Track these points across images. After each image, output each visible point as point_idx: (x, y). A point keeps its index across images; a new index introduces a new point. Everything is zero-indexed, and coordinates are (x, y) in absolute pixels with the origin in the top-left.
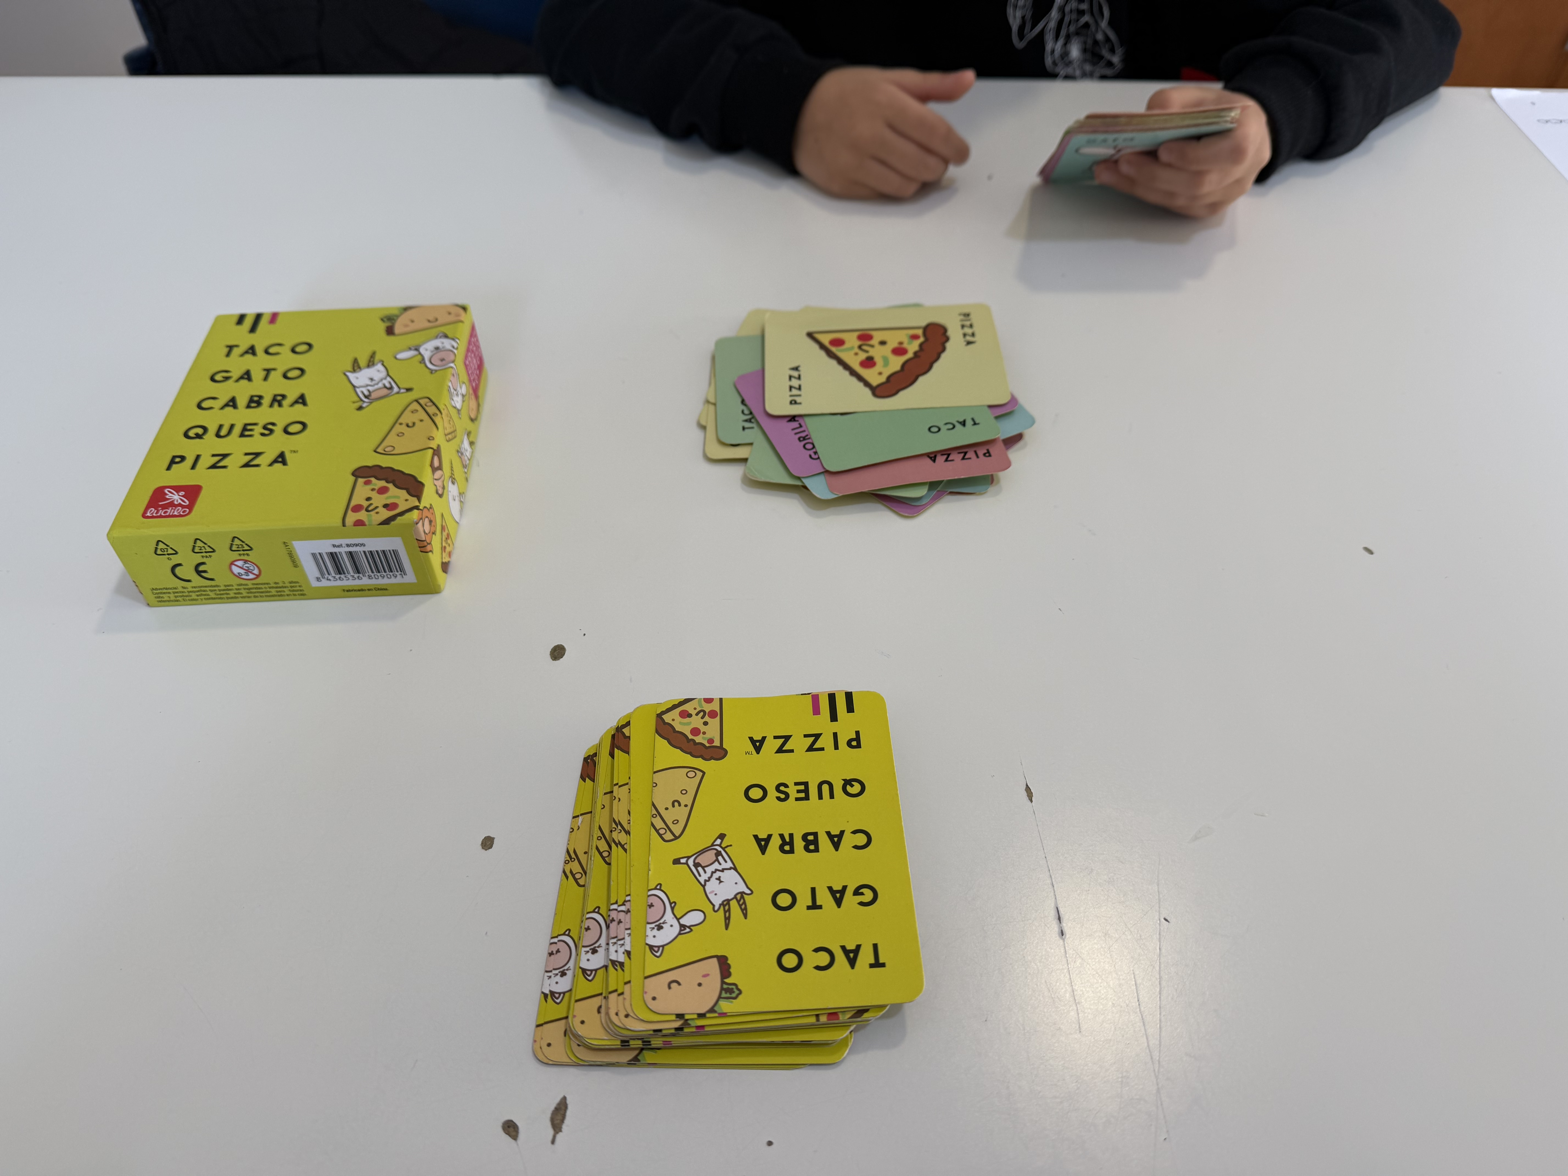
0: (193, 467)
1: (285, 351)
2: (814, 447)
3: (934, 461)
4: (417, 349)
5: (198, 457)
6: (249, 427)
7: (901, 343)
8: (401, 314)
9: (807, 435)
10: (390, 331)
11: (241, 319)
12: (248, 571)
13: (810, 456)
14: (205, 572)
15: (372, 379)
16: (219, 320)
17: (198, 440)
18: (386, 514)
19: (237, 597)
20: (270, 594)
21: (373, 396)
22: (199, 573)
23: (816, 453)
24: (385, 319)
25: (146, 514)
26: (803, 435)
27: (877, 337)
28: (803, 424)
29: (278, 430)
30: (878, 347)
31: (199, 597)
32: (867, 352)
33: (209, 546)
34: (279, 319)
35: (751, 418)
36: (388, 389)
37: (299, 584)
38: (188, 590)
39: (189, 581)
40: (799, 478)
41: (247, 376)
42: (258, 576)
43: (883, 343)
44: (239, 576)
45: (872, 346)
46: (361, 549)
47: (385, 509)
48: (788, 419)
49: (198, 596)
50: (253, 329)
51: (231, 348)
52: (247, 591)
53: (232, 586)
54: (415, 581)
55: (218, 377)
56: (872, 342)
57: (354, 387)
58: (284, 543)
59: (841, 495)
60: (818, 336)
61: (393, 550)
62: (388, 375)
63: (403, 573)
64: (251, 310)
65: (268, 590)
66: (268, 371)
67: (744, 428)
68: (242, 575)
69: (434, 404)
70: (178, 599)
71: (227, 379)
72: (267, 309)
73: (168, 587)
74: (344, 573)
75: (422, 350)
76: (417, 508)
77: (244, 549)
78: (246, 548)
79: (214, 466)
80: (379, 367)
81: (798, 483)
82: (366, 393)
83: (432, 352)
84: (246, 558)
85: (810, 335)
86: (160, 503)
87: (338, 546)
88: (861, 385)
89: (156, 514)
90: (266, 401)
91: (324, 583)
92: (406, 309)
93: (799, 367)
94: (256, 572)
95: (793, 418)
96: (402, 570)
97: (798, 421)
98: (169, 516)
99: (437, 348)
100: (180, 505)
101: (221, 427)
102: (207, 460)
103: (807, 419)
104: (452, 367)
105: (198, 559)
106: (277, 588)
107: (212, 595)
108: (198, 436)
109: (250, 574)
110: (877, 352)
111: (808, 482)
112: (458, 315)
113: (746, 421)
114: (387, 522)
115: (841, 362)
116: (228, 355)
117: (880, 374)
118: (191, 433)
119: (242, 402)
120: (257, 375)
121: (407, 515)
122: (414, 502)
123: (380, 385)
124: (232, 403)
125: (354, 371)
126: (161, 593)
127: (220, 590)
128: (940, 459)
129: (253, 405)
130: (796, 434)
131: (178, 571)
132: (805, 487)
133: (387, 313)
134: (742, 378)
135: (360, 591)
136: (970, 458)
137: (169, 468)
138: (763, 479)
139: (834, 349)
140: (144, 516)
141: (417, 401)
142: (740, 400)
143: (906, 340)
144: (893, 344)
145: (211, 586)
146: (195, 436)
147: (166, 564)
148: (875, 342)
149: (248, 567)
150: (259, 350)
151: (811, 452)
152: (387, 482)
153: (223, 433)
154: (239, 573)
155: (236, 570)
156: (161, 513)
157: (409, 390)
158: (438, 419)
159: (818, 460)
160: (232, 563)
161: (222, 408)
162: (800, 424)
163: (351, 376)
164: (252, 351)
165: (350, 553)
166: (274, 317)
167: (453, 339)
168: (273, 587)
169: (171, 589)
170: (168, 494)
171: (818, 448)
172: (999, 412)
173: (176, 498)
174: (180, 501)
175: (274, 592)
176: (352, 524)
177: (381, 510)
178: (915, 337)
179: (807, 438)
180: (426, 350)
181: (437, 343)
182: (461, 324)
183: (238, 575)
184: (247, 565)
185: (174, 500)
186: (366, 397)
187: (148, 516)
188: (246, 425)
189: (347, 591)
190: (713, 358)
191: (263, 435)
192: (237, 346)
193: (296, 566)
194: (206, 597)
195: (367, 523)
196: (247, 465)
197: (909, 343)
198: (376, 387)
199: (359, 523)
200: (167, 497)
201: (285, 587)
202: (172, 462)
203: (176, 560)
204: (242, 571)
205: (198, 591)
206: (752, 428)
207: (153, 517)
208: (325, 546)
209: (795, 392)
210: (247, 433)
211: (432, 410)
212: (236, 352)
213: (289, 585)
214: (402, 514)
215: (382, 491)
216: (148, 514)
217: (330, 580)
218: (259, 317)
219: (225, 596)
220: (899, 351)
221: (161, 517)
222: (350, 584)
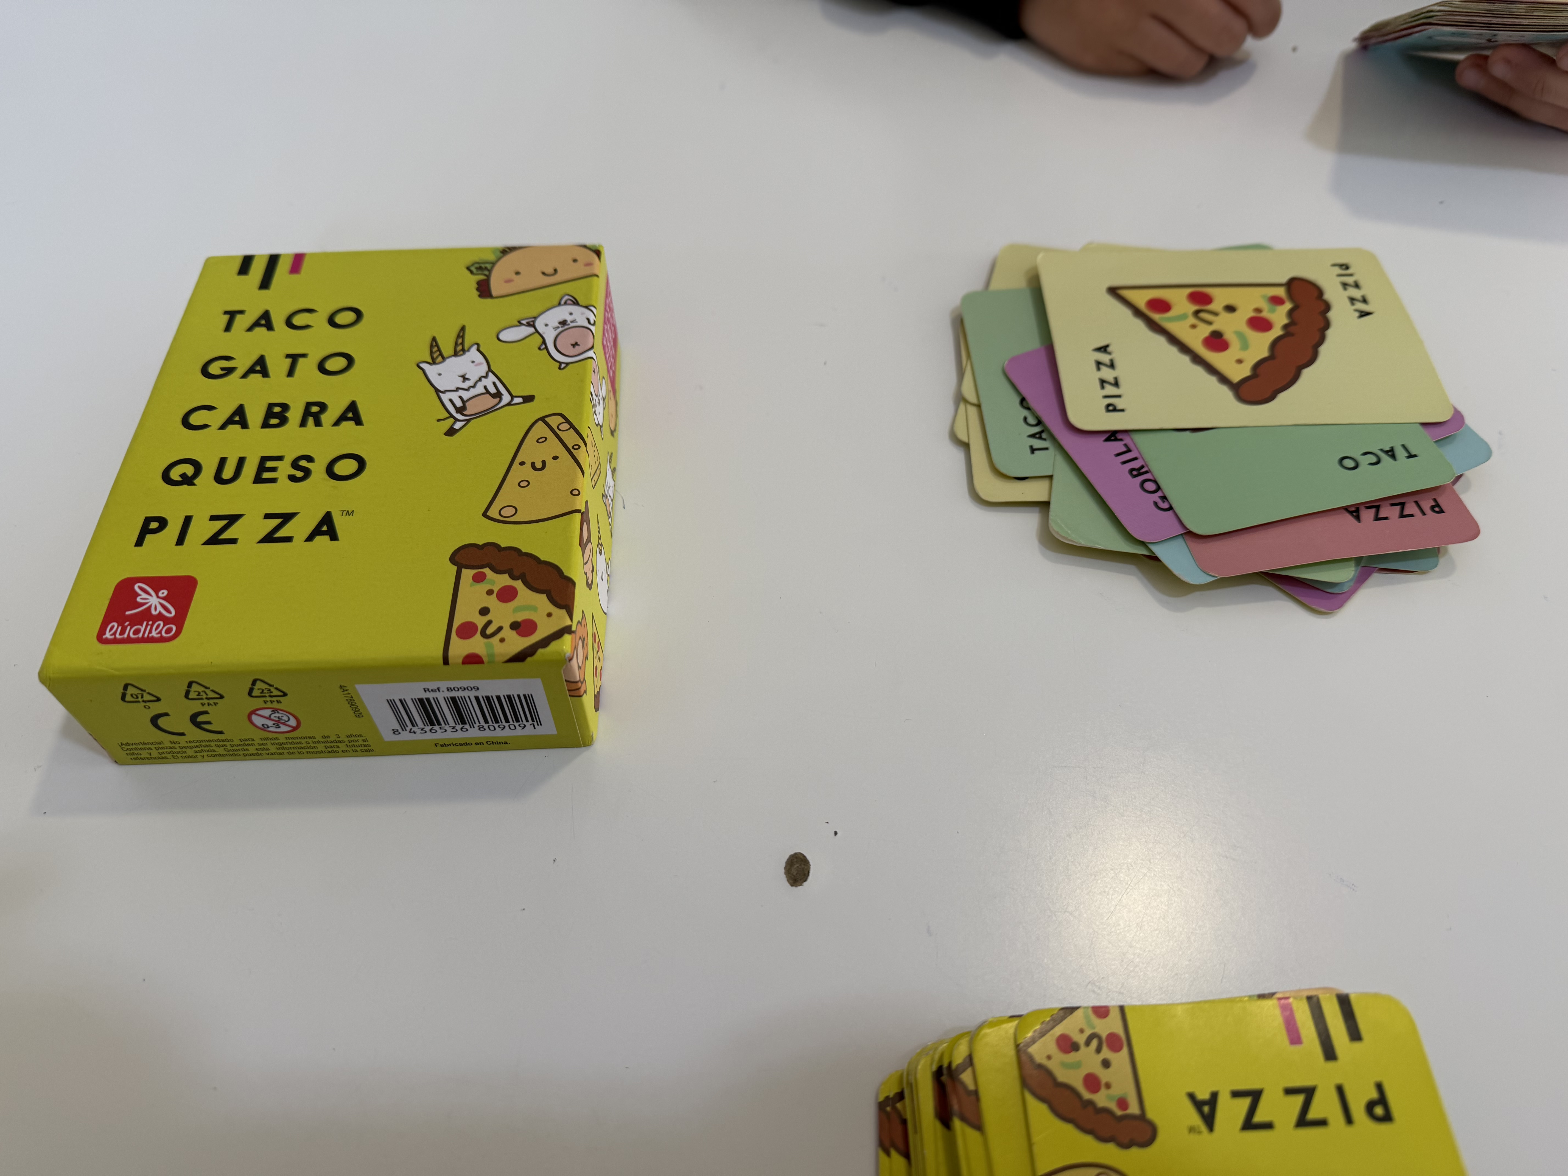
0: (180, 541)
1: (319, 321)
2: (1159, 488)
3: (1358, 518)
4: (531, 324)
5: (188, 520)
6: (269, 464)
7: (1258, 310)
8: (499, 259)
9: (1142, 467)
10: (484, 290)
11: (246, 263)
12: (278, 723)
13: (1156, 504)
14: (209, 723)
15: (465, 378)
16: (211, 264)
17: (185, 487)
18: (517, 643)
19: (261, 753)
20: (316, 750)
21: (471, 409)
22: (198, 725)
23: (1164, 498)
24: (473, 269)
25: (105, 634)
26: (1136, 465)
27: (1220, 298)
28: (1132, 446)
29: (318, 468)
30: (1225, 316)
31: (198, 754)
32: (1209, 323)
33: (213, 691)
34: (306, 265)
35: (1042, 430)
36: (493, 396)
37: (364, 738)
38: (180, 745)
39: (183, 734)
40: (1143, 544)
41: (260, 367)
42: (295, 729)
43: (1230, 309)
44: (264, 728)
45: (1216, 314)
46: (472, 694)
47: (514, 632)
48: (1106, 436)
49: (196, 752)
50: (265, 284)
51: (232, 315)
52: (278, 746)
53: (253, 740)
54: (555, 732)
55: (214, 369)
56: (1211, 307)
57: (437, 391)
58: (341, 687)
59: (1219, 577)
60: (1127, 294)
61: (525, 696)
62: (490, 370)
63: (535, 724)
64: (262, 250)
65: (313, 745)
66: (294, 358)
67: (1033, 450)
68: (268, 727)
69: (572, 426)
70: (163, 755)
71: (229, 371)
72: (286, 248)
73: (146, 742)
74: (439, 724)
75: (539, 324)
76: (567, 630)
77: (272, 694)
78: (276, 693)
79: (214, 540)
80: (473, 354)
81: (1142, 551)
82: (459, 404)
83: (556, 328)
84: (275, 705)
85: (1113, 291)
86: (128, 613)
87: (432, 690)
88: (1213, 380)
89: (120, 634)
90: (295, 415)
91: (405, 736)
92: (506, 251)
93: (1107, 346)
94: (293, 722)
95: (1113, 436)
96: (535, 718)
97: (1121, 440)
98: (143, 640)
99: (563, 323)
100: (160, 617)
101: (223, 461)
102: (202, 529)
103: (1138, 439)
104: (592, 358)
105: (196, 707)
106: (325, 742)
107: (221, 751)
108: (187, 480)
109: (280, 725)
110: (1227, 324)
111: (1159, 550)
112: (589, 264)
113: (1033, 436)
114: (520, 657)
115: (1173, 340)
116: (228, 328)
117: (1240, 361)
118: (175, 474)
119: (255, 416)
120: (277, 365)
121: (554, 646)
122: (561, 619)
123: (480, 389)
124: (239, 417)
125: (434, 362)
126: (136, 749)
127: (232, 746)
128: (1368, 515)
129: (274, 421)
130: (1124, 463)
131: (161, 722)
132: (1155, 558)
133: (476, 258)
134: (1014, 360)
135: (465, 746)
136: (1412, 515)
137: (139, 542)
138: (1083, 543)
139: (1156, 317)
140: (101, 638)
141: (542, 419)
142: (1017, 400)
143: (1264, 305)
144: (1245, 313)
145: (218, 740)
146: (180, 479)
147: (142, 714)
148: (1215, 306)
149: (279, 717)
150: (278, 320)
151: (1156, 497)
152: (513, 577)
153: (227, 474)
154: (263, 725)
155: (258, 721)
156: (130, 632)
157: (528, 399)
158: (581, 455)
159: (1170, 512)
160: (253, 712)
161: (223, 427)
162: (1126, 445)
163: (431, 370)
164: (265, 321)
165: (453, 699)
166: (298, 261)
167: (587, 307)
168: (319, 742)
169: (152, 744)
170: (139, 595)
171: (1168, 489)
172: (1439, 432)
173: (153, 601)
174: (160, 608)
175: (321, 747)
176: (460, 660)
177: (508, 633)
178: (1276, 301)
179: (1143, 470)
180: (548, 324)
181: (562, 313)
182: (595, 278)
183: (262, 727)
184: (277, 715)
185: (150, 607)
186: (460, 410)
187: (106, 639)
188: (264, 459)
189: (442, 746)
190: (959, 324)
191: (292, 478)
192: (241, 312)
193: (359, 716)
194: (210, 753)
195: (485, 659)
196: (269, 538)
197: (1272, 311)
198: (473, 392)
199: (472, 659)
200: (139, 599)
201: (340, 742)
202: (145, 531)
203: (157, 708)
204: (270, 723)
205: (197, 746)
206: (1046, 449)
207: (115, 641)
208: (413, 691)
209: (1110, 390)
210: (266, 475)
211: (570, 438)
212: (241, 322)
213: (346, 739)
214: (545, 642)
215: (506, 595)
216: (108, 635)
217: (415, 732)
218: (273, 260)
219: (241, 753)
220: (1259, 324)
221: (129, 641)
222: (447, 737)
